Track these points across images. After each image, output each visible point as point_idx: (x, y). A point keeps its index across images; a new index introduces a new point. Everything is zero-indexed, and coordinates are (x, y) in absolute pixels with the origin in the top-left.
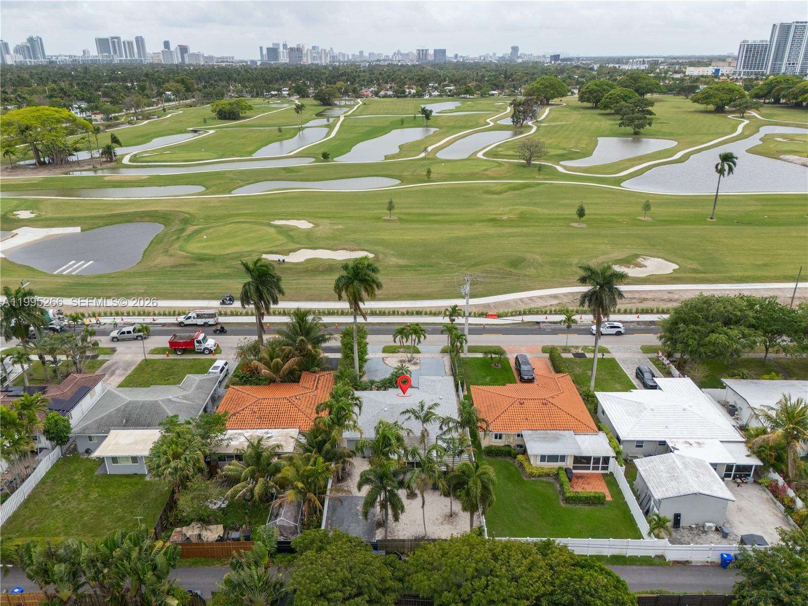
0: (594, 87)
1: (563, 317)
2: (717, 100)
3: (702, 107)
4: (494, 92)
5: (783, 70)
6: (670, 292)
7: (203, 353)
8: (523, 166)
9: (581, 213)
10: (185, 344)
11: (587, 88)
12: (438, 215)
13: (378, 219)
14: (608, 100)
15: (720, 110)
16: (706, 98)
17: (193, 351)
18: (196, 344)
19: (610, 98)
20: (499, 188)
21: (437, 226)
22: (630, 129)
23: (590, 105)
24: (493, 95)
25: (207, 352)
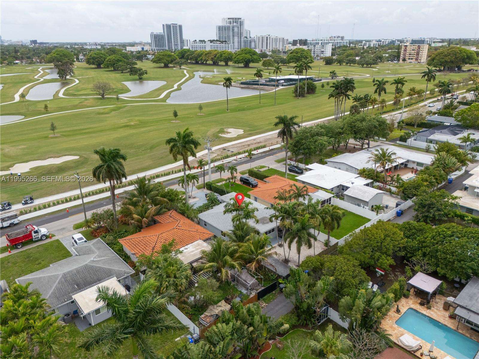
0: (95, 56)
1: (247, 154)
2: (165, 61)
3: (158, 65)
4: (17, 62)
5: (173, 48)
6: (254, 140)
7: (41, 240)
8: (100, 99)
9: (175, 114)
10: (25, 237)
11: (90, 56)
12: (85, 129)
13: (46, 137)
14: (109, 62)
15: (166, 66)
16: (159, 60)
17: (31, 241)
18: (33, 234)
19: (110, 61)
20: (106, 110)
21: (94, 135)
22: (137, 77)
23: (93, 66)
24: (17, 63)
25: (44, 238)
